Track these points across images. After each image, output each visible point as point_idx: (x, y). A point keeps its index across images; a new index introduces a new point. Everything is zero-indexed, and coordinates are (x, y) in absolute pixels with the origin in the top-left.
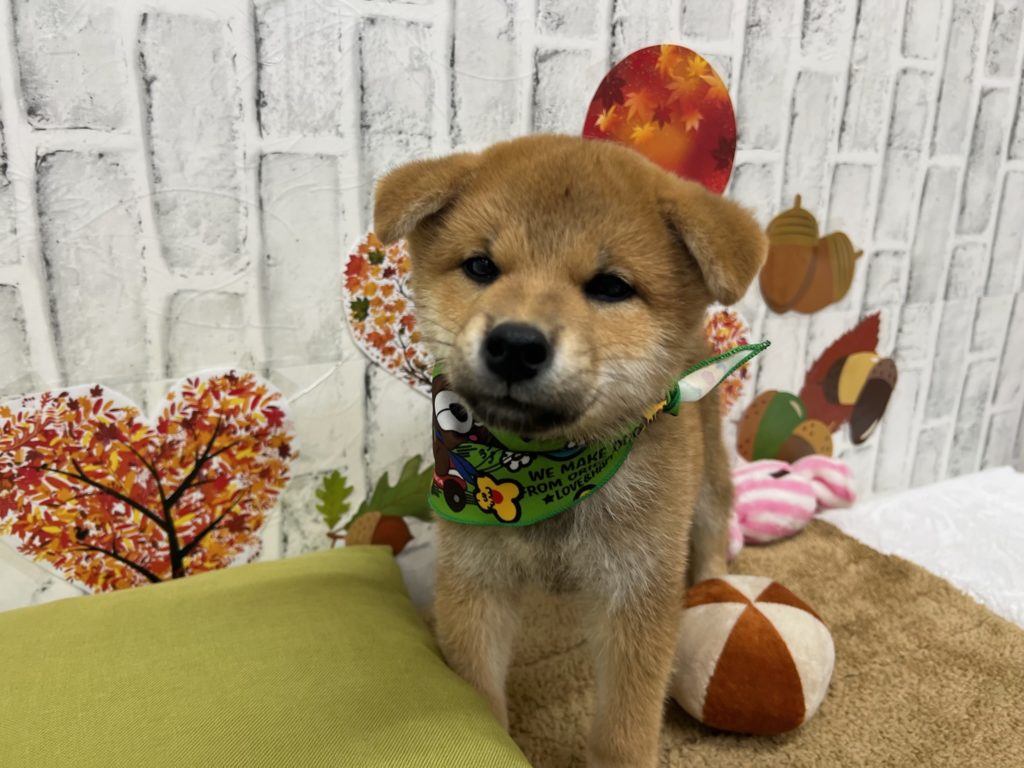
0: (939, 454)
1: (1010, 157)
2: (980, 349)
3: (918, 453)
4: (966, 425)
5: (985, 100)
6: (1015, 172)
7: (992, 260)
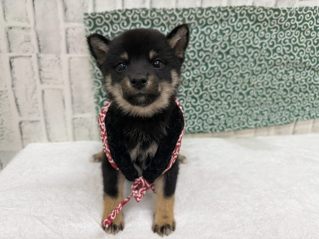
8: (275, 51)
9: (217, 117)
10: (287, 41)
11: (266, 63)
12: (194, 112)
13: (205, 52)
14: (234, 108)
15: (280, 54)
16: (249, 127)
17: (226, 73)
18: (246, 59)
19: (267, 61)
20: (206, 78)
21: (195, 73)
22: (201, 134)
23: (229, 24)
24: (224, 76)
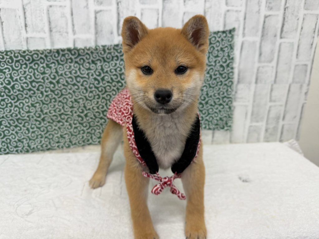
0: (259, 134)
1: (281, 38)
2: (275, 101)
3: (249, 133)
4: (271, 126)
5: (267, 19)
6: (285, 43)
7: (277, 72)
8: (103, 79)
9: (61, 136)
10: (112, 70)
11: (96, 90)
12: (40, 132)
13: (37, 82)
14: (76, 128)
15: (108, 82)
16: (93, 143)
17: (61, 99)
18: (76, 87)
19: (97, 88)
20: (43, 104)
21: (33, 100)
22: (51, 151)
23: (53, 59)
24: (60, 101)
